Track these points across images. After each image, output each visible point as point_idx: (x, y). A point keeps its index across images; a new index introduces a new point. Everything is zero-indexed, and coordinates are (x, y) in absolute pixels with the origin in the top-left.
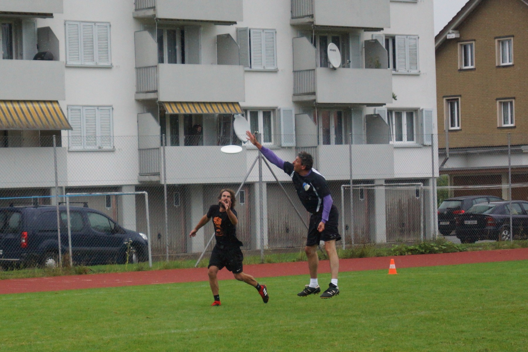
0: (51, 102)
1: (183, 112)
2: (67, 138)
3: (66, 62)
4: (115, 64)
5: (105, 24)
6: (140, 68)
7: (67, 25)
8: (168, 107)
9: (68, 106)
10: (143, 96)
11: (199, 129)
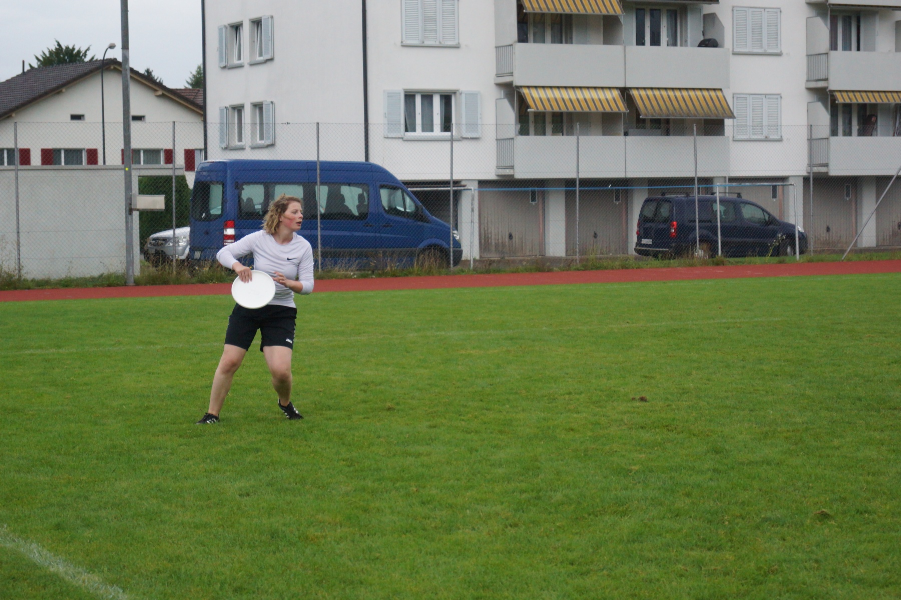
0: (714, 90)
1: (854, 101)
2: (732, 127)
3: (733, 49)
4: (784, 52)
5: (775, 10)
6: (811, 55)
7: (735, 11)
8: (838, 95)
9: (734, 94)
10: (813, 85)
11: (873, 119)
